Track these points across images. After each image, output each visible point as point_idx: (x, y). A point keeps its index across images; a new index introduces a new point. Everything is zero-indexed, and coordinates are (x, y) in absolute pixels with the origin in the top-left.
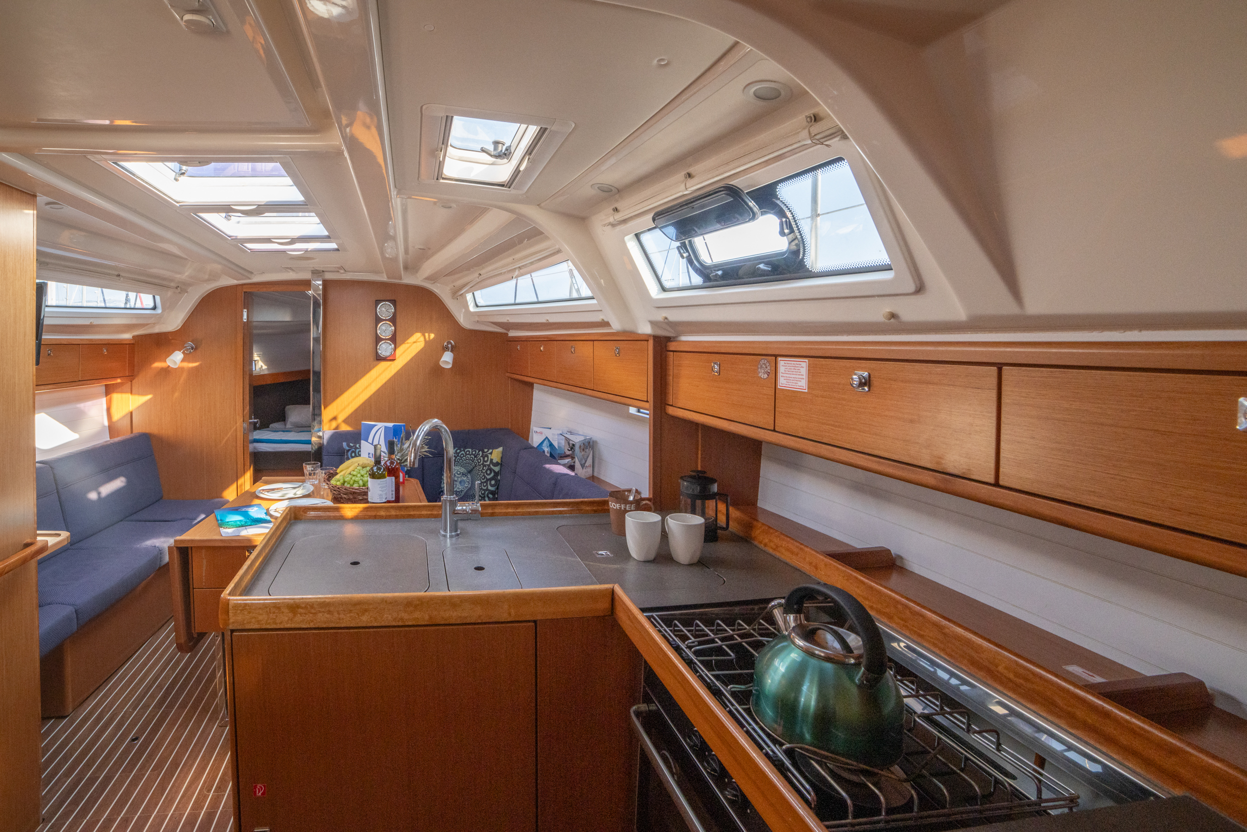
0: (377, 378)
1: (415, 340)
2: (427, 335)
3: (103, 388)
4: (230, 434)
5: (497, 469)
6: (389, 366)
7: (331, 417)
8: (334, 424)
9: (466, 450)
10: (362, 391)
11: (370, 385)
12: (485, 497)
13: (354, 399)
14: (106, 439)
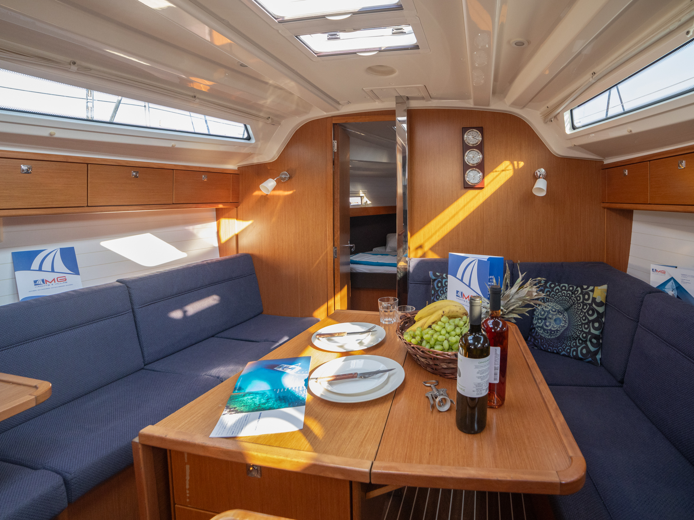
0: (464, 206)
1: (503, 169)
2: (515, 163)
3: (214, 213)
4: (321, 257)
5: (601, 310)
6: (477, 195)
7: (418, 244)
8: (420, 252)
9: (561, 285)
10: (450, 220)
11: (457, 213)
12: (586, 341)
13: (441, 227)
14: (217, 257)
